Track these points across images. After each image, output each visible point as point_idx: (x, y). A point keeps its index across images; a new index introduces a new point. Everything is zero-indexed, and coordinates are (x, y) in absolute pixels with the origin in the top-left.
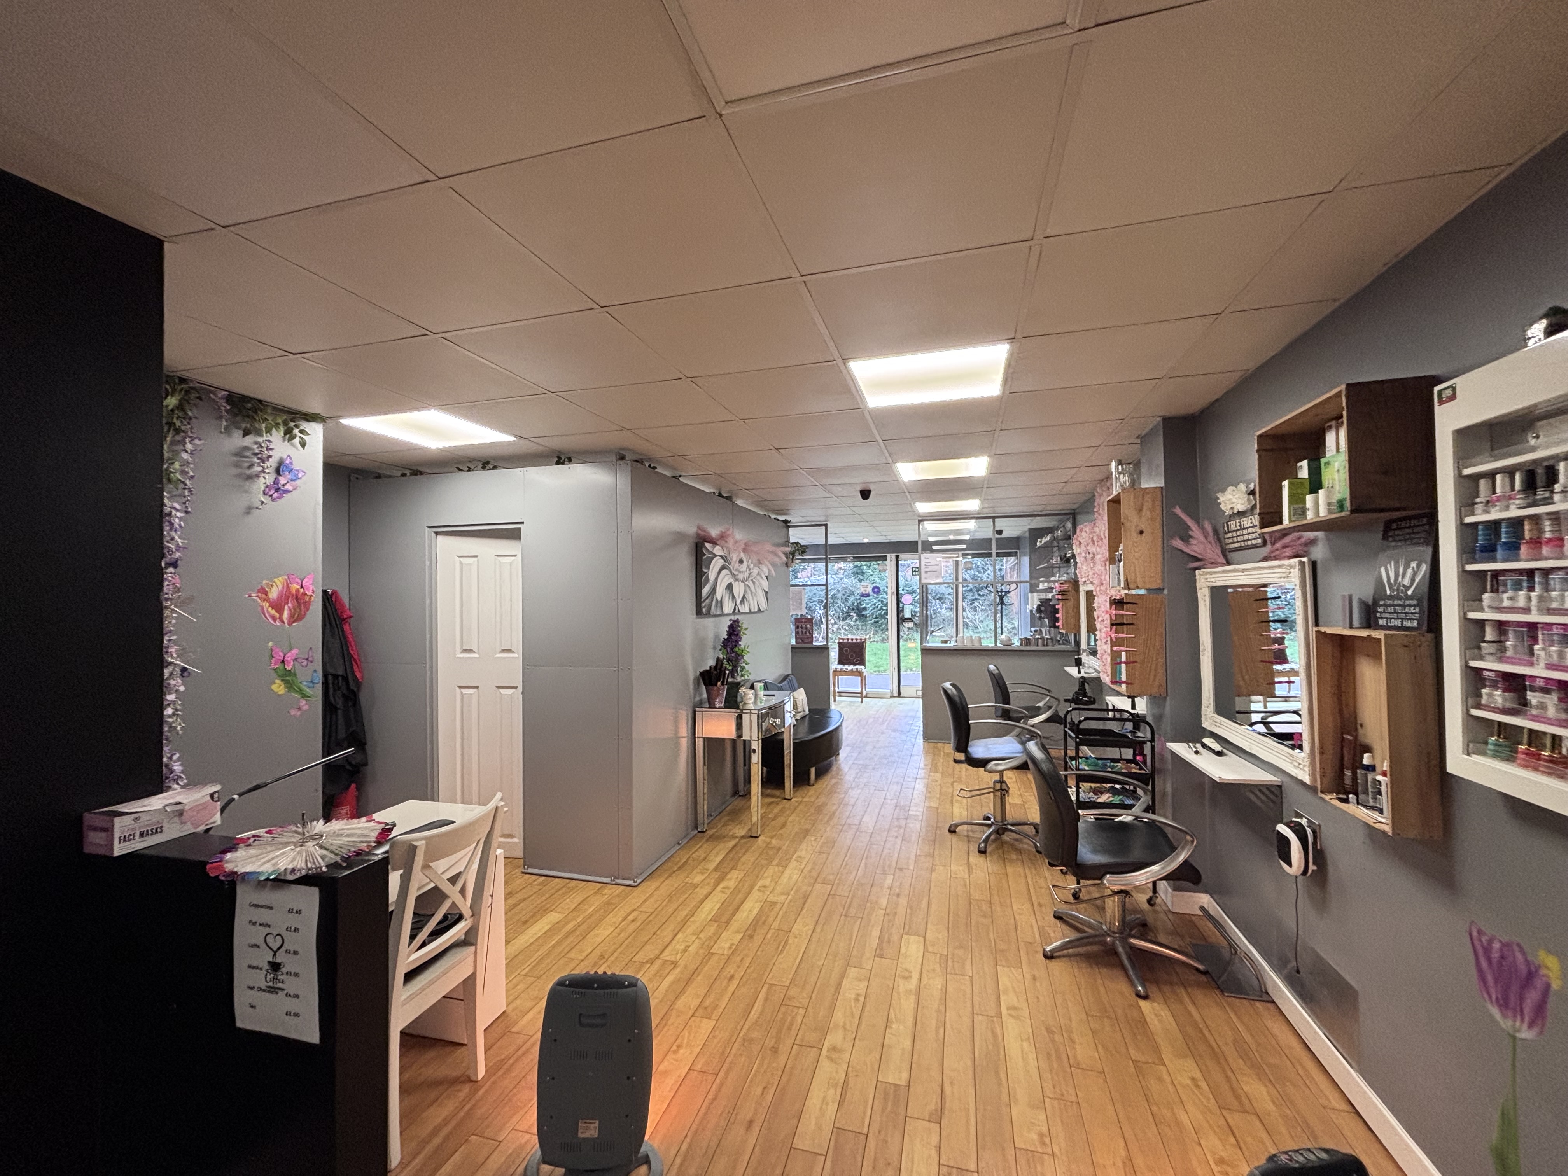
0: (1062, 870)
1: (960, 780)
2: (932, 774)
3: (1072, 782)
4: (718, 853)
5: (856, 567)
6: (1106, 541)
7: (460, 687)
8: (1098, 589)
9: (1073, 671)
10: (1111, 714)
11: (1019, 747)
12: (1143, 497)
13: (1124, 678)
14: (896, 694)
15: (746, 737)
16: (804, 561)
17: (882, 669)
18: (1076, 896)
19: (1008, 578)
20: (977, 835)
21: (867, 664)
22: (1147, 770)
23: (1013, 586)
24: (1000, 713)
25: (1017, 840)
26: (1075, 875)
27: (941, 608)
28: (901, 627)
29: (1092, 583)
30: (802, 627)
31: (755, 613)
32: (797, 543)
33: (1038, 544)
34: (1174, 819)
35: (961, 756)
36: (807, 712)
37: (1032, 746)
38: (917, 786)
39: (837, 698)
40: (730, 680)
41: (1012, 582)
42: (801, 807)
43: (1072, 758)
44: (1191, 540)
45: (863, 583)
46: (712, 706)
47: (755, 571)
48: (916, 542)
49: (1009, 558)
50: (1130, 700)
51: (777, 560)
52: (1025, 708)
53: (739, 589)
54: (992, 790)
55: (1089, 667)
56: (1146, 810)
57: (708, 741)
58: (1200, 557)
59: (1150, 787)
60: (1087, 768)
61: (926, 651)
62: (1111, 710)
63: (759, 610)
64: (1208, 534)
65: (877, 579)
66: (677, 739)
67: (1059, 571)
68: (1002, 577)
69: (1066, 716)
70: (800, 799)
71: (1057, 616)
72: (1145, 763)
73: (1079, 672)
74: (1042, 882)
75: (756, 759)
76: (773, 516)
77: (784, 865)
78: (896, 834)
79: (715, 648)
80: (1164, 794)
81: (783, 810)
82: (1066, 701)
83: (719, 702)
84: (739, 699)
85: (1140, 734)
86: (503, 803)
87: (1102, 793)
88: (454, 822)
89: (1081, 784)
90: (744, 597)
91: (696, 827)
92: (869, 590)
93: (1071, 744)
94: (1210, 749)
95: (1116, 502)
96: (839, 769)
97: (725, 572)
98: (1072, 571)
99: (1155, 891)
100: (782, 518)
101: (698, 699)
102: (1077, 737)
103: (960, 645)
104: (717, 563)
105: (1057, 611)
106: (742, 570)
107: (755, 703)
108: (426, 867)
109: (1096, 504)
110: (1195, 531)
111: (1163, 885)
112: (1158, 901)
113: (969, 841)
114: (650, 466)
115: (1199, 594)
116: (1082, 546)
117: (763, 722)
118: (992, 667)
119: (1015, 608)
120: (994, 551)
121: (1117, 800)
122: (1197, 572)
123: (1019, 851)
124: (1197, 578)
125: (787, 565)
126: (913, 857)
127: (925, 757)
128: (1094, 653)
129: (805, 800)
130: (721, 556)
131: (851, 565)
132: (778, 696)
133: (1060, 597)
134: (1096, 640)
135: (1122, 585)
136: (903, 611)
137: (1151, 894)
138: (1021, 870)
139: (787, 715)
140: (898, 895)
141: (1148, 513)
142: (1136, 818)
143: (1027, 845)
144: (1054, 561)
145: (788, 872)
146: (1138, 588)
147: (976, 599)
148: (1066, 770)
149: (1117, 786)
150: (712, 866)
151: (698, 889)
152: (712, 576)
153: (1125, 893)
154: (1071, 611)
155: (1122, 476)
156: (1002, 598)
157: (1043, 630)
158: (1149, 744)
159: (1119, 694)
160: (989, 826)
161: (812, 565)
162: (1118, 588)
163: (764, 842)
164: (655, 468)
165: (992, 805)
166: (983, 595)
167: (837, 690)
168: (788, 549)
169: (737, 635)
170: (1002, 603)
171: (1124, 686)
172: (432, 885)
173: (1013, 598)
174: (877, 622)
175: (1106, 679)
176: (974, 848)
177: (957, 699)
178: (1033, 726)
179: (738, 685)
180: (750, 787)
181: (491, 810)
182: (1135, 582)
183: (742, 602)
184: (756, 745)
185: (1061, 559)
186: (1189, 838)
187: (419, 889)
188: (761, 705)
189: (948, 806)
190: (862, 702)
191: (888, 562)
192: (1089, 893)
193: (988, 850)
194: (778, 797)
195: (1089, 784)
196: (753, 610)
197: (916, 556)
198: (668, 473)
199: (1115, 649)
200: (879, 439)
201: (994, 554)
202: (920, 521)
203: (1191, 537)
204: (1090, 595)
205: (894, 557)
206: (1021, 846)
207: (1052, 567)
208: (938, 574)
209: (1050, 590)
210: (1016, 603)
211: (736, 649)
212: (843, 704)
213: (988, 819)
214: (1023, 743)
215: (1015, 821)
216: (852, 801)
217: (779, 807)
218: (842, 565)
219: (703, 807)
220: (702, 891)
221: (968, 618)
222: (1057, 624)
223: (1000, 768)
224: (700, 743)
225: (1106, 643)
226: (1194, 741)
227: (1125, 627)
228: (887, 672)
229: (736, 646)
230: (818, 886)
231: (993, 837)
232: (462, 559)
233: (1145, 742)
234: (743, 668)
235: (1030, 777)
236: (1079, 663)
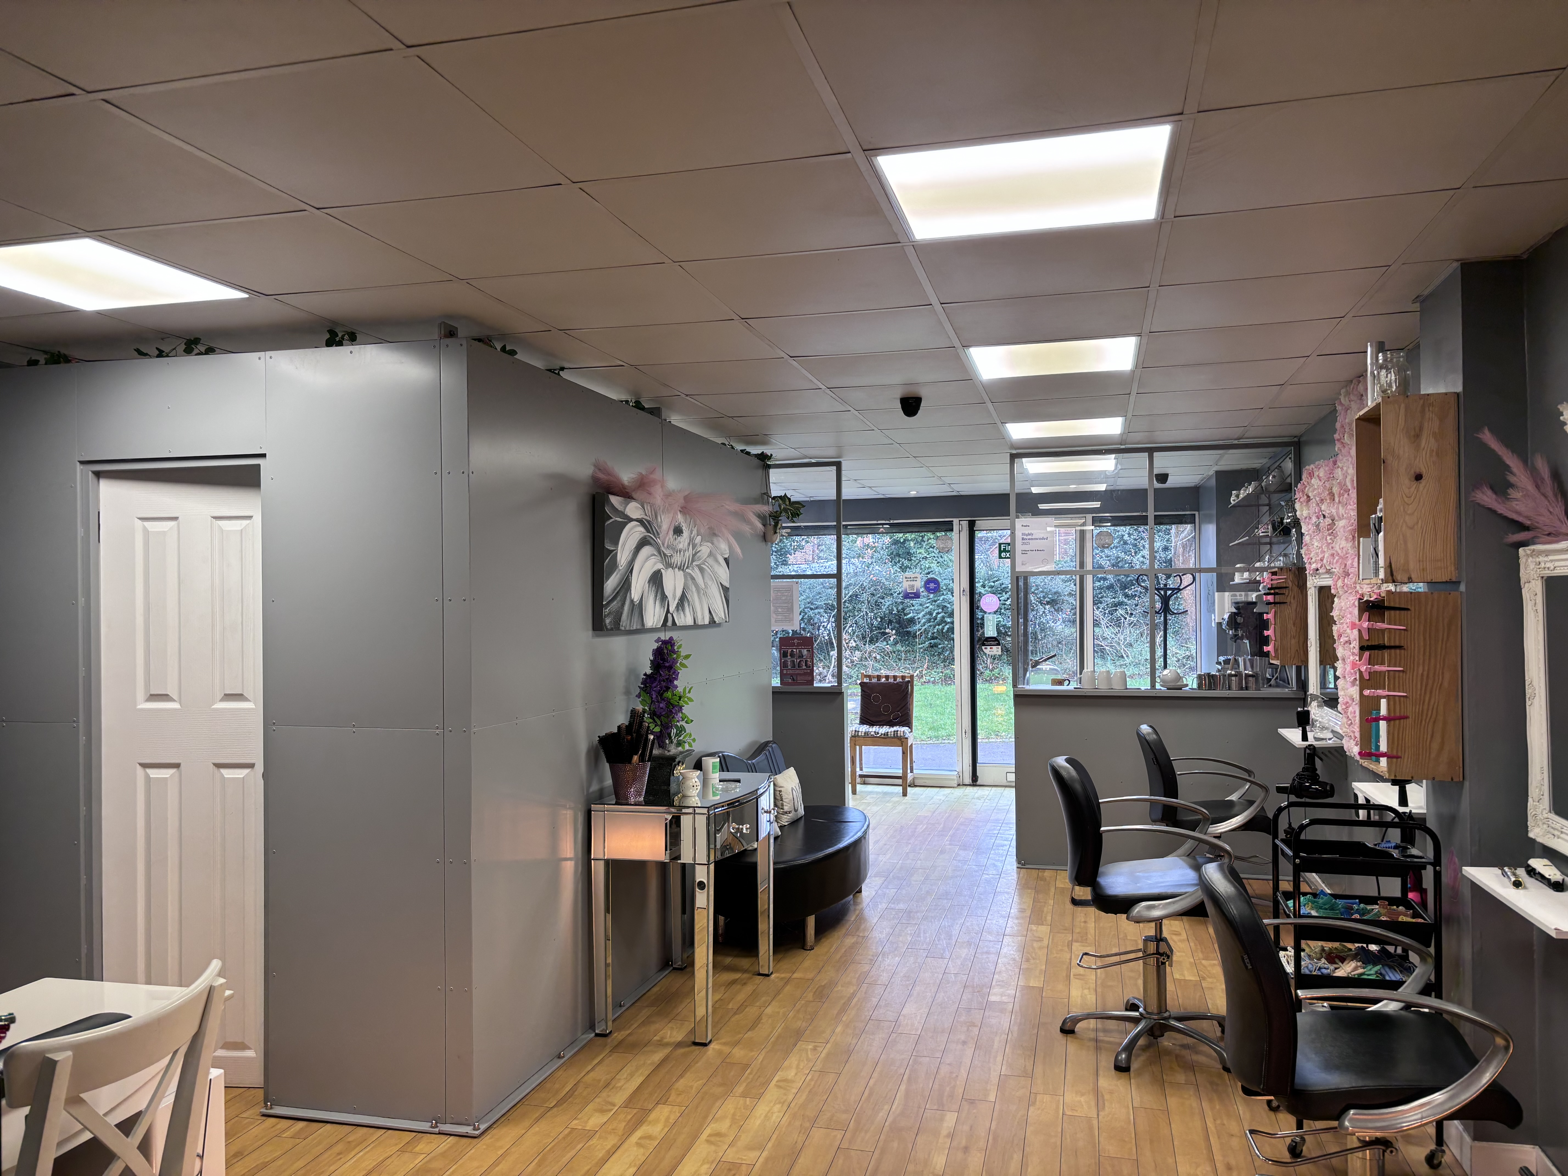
0: (1269, 1102)
1: (1083, 939)
2: (1034, 927)
3: (1287, 940)
4: (632, 1075)
5: (896, 542)
6: (1354, 494)
7: (145, 766)
8: (1340, 583)
9: (1293, 735)
10: (1362, 814)
11: (1190, 875)
12: (1423, 412)
13: (1383, 748)
14: (968, 779)
15: (686, 858)
16: (796, 531)
17: (943, 733)
18: (1295, 1151)
19: (1179, 564)
20: (1114, 1038)
21: (915, 723)
22: (1428, 918)
23: (1187, 579)
24: (1159, 814)
25: (1184, 1046)
26: (1292, 1110)
27: (1055, 621)
28: (978, 654)
29: (1328, 572)
30: (792, 655)
31: (703, 627)
32: (784, 498)
33: (1233, 500)
34: (1475, 1008)
35: (1084, 893)
36: (801, 811)
37: (1213, 872)
38: (1005, 950)
39: (859, 787)
40: (656, 752)
41: (1185, 572)
42: (788, 988)
43: (1288, 896)
44: (1510, 491)
45: (908, 574)
46: (621, 799)
47: (705, 550)
48: (1006, 497)
49: (1181, 527)
50: (1397, 788)
51: (746, 529)
52: (1203, 804)
53: (673, 583)
54: (1140, 954)
55: (1323, 728)
56: (1427, 990)
57: (616, 868)
58: (1527, 523)
59: (1432, 950)
60: (1314, 913)
61: (1023, 700)
62: (1362, 807)
63: (712, 622)
64: (1543, 479)
65: (934, 566)
66: (556, 862)
67: (1271, 550)
68: (1169, 562)
69: (1276, 816)
70: (788, 975)
71: (1266, 633)
72: (1424, 904)
73: (1305, 738)
74: (1233, 1127)
75: (704, 900)
76: (739, 447)
77: (755, 1093)
78: (963, 1037)
79: (627, 692)
80: (1457, 963)
81: (754, 996)
82: (1280, 790)
83: (637, 791)
84: (673, 787)
85: (1414, 851)
86: (222, 981)
87: (1343, 960)
88: (130, 1017)
89: (1303, 944)
90: (683, 598)
91: (592, 1027)
92: (919, 584)
93: (1286, 868)
94: (1542, 878)
95: (1372, 420)
96: (861, 918)
97: (646, 550)
98: (1293, 550)
99: (1440, 1140)
100: (755, 450)
101: (595, 787)
102: (1296, 856)
103: (1087, 687)
104: (631, 535)
105: (1265, 625)
106: (681, 546)
107: (703, 794)
108: (74, 1100)
109: (1338, 425)
110: (1519, 476)
111: (1454, 1128)
112: (1447, 1159)
113: (1098, 1049)
114: (503, 349)
115: (1524, 592)
116: (1313, 504)
117: (717, 831)
118: (1145, 728)
119: (1189, 620)
120: (1151, 514)
121: (1371, 972)
122: (1521, 550)
123: (1190, 1068)
124: (1522, 561)
125: (765, 538)
126: (994, 1078)
127: (1021, 896)
128: (1331, 701)
129: (795, 975)
130: (637, 520)
131: (887, 539)
132: (748, 781)
133: (1270, 598)
134: (1336, 678)
135: (1382, 575)
136: (982, 625)
137: (1433, 1147)
138: (1194, 1103)
139: (764, 818)
140: (966, 1149)
141: (1432, 440)
142: (1408, 1006)
143: (1207, 1057)
144: (1260, 532)
145: (761, 1109)
146: (1410, 580)
147: (1121, 604)
148: (1276, 916)
149: (1373, 947)
150: (619, 1098)
151: (594, 1141)
152: (623, 556)
153: (1383, 1144)
154: (1290, 625)
155: (1383, 372)
156: (1165, 600)
157: (1241, 660)
158: (1430, 868)
159: (1377, 777)
160: (1136, 1021)
161: (814, 540)
162: (1374, 581)
163: (720, 1052)
164: (513, 353)
165: (1140, 982)
166: (1133, 596)
167: (859, 772)
168: (766, 509)
169: (670, 668)
170: (1166, 609)
171: (1384, 761)
172: (87, 1136)
173: (1187, 599)
174: (936, 645)
175: (1353, 749)
176: (1107, 1062)
177: (1078, 787)
178: (1218, 837)
179: (670, 763)
180: (693, 953)
181: (200, 993)
182: (1407, 570)
183: (681, 605)
184: (703, 874)
185: (1274, 529)
186: (1500, 1041)
187: (60, 1144)
188: (714, 798)
189: (1060, 987)
190: (905, 794)
191: (954, 535)
192: (1320, 1145)
193: (1134, 1066)
194: (745, 971)
195: (1320, 943)
196: (700, 622)
197: (1004, 522)
198: (538, 363)
199: (1367, 692)
200: (934, 300)
201: (1151, 520)
202: (1013, 457)
203: (1511, 485)
204: (1326, 596)
205: (965, 524)
206: (1195, 1057)
207: (1257, 543)
208: (1047, 553)
209: (1253, 585)
210: (1191, 610)
211: (669, 694)
212: (869, 799)
213: (1133, 1007)
214: (1197, 868)
215: (1181, 1012)
216: (884, 978)
217: (749, 988)
218: (870, 539)
219: (605, 988)
220: (600, 1146)
221: (1105, 639)
222: (1266, 649)
223: (1156, 913)
224: (598, 871)
225: (1353, 683)
226: (1514, 865)
227: (1386, 653)
228: (953, 740)
229: (668, 688)
230: (817, 1134)
231: (1141, 1042)
232: (147, 524)
233: (1423, 867)
234: (681, 730)
235: (1211, 930)
236: (1303, 720)
